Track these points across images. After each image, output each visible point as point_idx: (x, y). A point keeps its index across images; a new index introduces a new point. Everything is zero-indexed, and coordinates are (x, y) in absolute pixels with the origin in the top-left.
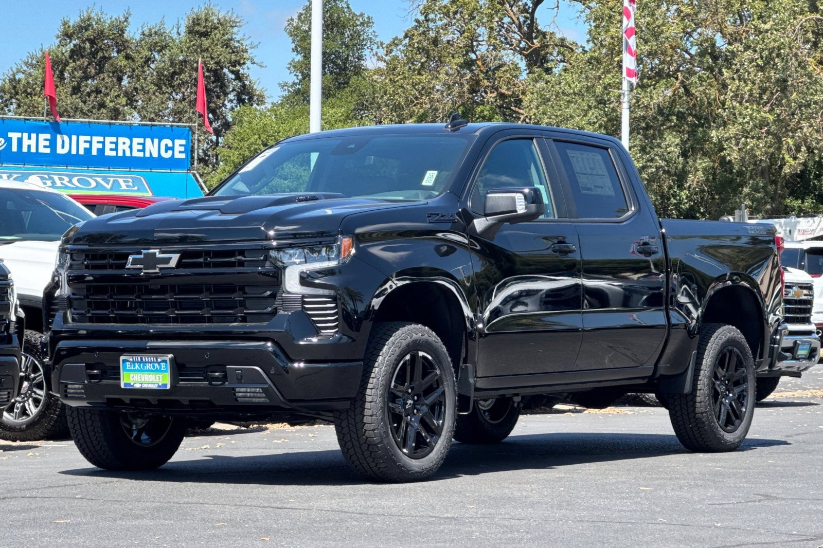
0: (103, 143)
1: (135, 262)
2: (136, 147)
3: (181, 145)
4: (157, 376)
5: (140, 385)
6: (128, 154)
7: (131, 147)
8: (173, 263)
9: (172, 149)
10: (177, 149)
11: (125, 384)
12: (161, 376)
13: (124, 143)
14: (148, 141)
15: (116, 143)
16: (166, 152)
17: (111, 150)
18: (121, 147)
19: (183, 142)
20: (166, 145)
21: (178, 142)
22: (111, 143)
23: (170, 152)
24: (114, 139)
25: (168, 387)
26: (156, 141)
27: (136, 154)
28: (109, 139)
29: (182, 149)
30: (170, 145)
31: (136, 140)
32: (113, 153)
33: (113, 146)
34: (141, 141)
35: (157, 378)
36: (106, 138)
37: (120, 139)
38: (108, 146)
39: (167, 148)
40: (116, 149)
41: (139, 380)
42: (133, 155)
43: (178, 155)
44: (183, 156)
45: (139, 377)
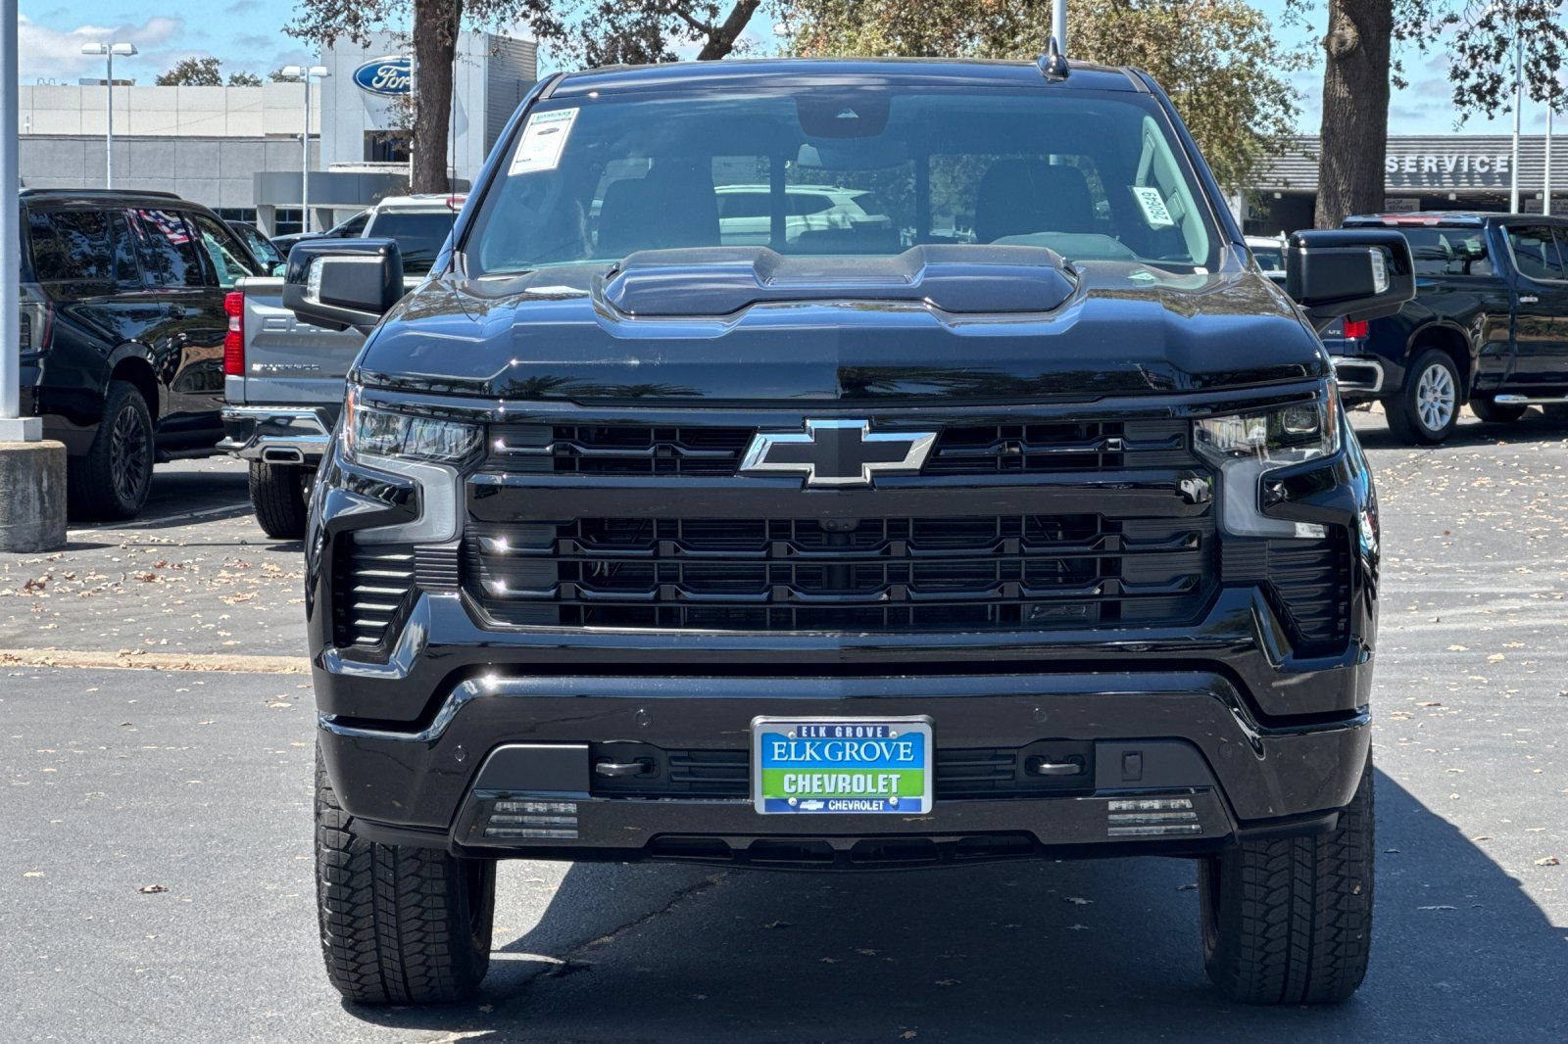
1: (776, 453)
4: (881, 777)
5: (821, 805)
8: (915, 459)
11: (769, 803)
12: (894, 777)
25: (927, 806)
35: (881, 783)
41: (815, 790)
45: (816, 783)
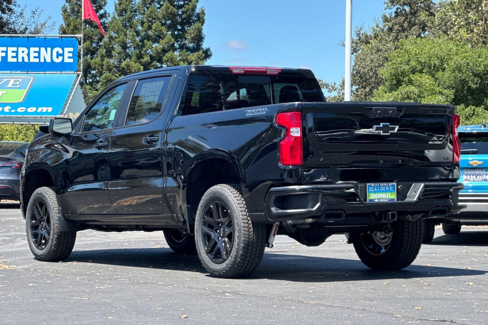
0: (6, 52)
2: (32, 55)
3: (69, 52)
6: (26, 60)
7: (28, 55)
9: (63, 55)
10: (67, 55)
13: (23, 52)
14: (43, 49)
15: (17, 52)
16: (57, 58)
17: (13, 57)
18: (20, 55)
19: (71, 49)
20: (58, 52)
21: (67, 50)
22: (13, 52)
23: (61, 58)
24: (15, 49)
26: (49, 49)
27: (32, 60)
28: (10, 49)
29: (71, 55)
30: (61, 51)
31: (32, 49)
32: (15, 60)
33: (14, 54)
34: (37, 49)
36: (9, 48)
37: (19, 48)
38: (10, 54)
39: (58, 55)
40: (17, 57)
42: (31, 61)
43: (67, 60)
44: (71, 60)
